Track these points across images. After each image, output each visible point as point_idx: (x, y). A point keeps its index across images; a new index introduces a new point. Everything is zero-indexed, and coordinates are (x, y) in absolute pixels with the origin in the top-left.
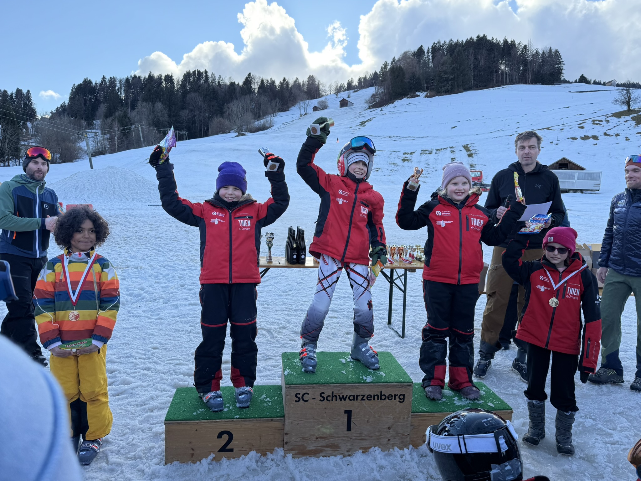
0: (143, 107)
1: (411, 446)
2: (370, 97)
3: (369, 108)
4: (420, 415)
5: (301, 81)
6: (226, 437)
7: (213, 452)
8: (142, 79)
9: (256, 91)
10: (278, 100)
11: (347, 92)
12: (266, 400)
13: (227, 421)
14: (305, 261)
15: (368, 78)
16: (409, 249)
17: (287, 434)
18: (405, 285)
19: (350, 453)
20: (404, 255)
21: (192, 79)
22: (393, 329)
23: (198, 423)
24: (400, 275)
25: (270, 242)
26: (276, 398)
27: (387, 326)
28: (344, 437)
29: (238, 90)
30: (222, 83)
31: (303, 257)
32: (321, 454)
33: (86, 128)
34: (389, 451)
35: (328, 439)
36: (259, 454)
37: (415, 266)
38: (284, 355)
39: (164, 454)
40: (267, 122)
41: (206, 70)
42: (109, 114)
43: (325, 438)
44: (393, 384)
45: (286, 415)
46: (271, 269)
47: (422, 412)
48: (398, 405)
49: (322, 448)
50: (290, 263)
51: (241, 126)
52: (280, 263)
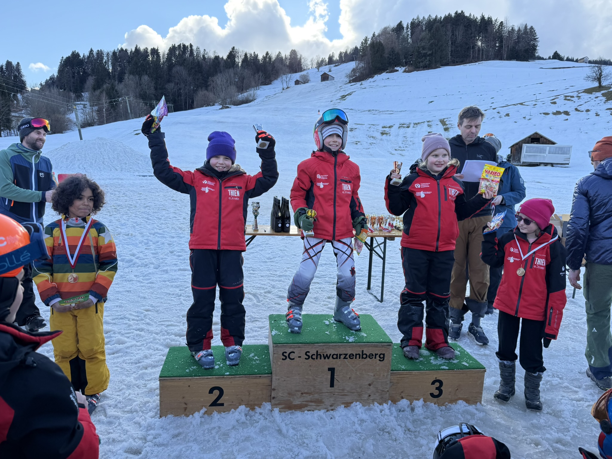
0: (130, 80)
1: (390, 402)
2: (350, 71)
3: (350, 82)
4: (399, 373)
5: (283, 55)
6: (217, 393)
7: (205, 406)
8: (129, 52)
9: (240, 64)
10: (261, 74)
11: (328, 66)
12: (254, 359)
13: (218, 378)
14: (289, 229)
15: (348, 52)
16: (388, 218)
17: (274, 390)
18: (384, 253)
19: (333, 408)
20: (384, 224)
21: (177, 53)
22: (372, 294)
23: (190, 379)
24: (379, 243)
25: (256, 210)
26: (264, 356)
27: (367, 291)
28: (327, 392)
29: (222, 64)
30: (206, 56)
31: (287, 225)
32: (305, 409)
33: (75, 100)
34: (369, 406)
35: (313, 395)
36: (248, 409)
37: (394, 235)
38: (271, 317)
39: (159, 408)
40: (250, 95)
41: (191, 44)
42: (97, 86)
43: (310, 393)
44: (373, 344)
45: (273, 373)
46: (257, 236)
47: (401, 371)
48: (378, 363)
49: (307, 403)
50: (276, 231)
51: (225, 99)
52: (265, 231)
